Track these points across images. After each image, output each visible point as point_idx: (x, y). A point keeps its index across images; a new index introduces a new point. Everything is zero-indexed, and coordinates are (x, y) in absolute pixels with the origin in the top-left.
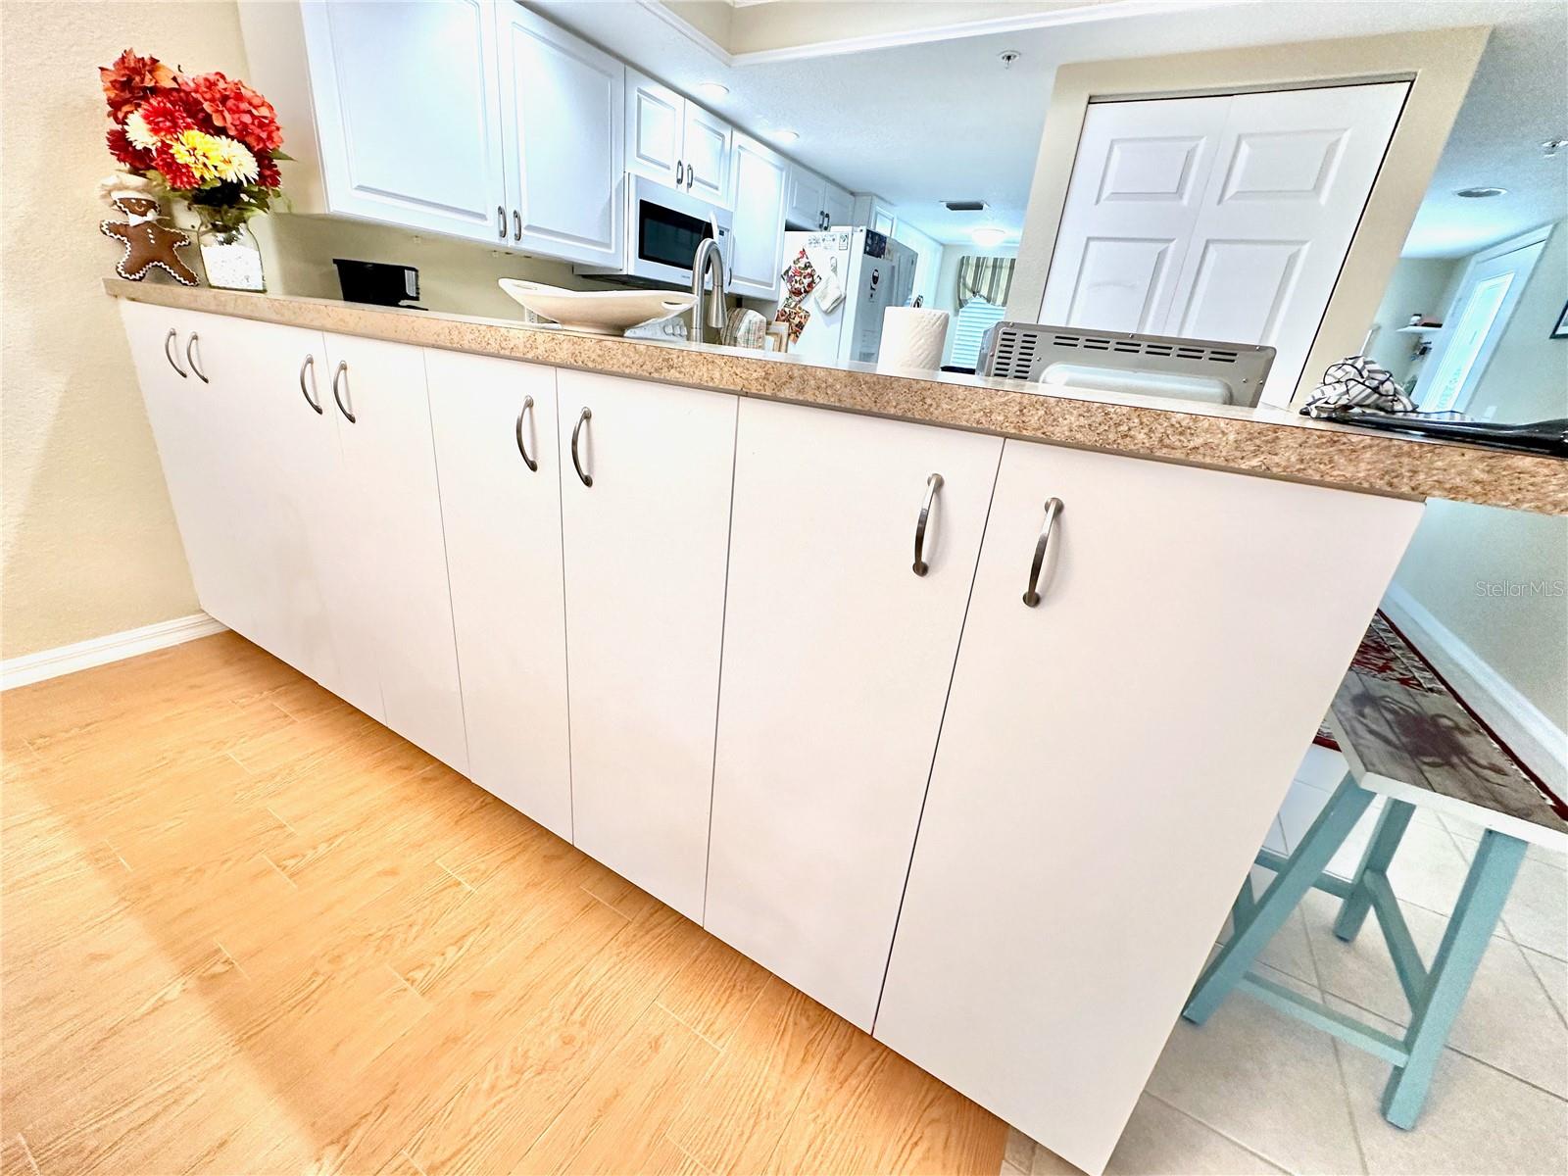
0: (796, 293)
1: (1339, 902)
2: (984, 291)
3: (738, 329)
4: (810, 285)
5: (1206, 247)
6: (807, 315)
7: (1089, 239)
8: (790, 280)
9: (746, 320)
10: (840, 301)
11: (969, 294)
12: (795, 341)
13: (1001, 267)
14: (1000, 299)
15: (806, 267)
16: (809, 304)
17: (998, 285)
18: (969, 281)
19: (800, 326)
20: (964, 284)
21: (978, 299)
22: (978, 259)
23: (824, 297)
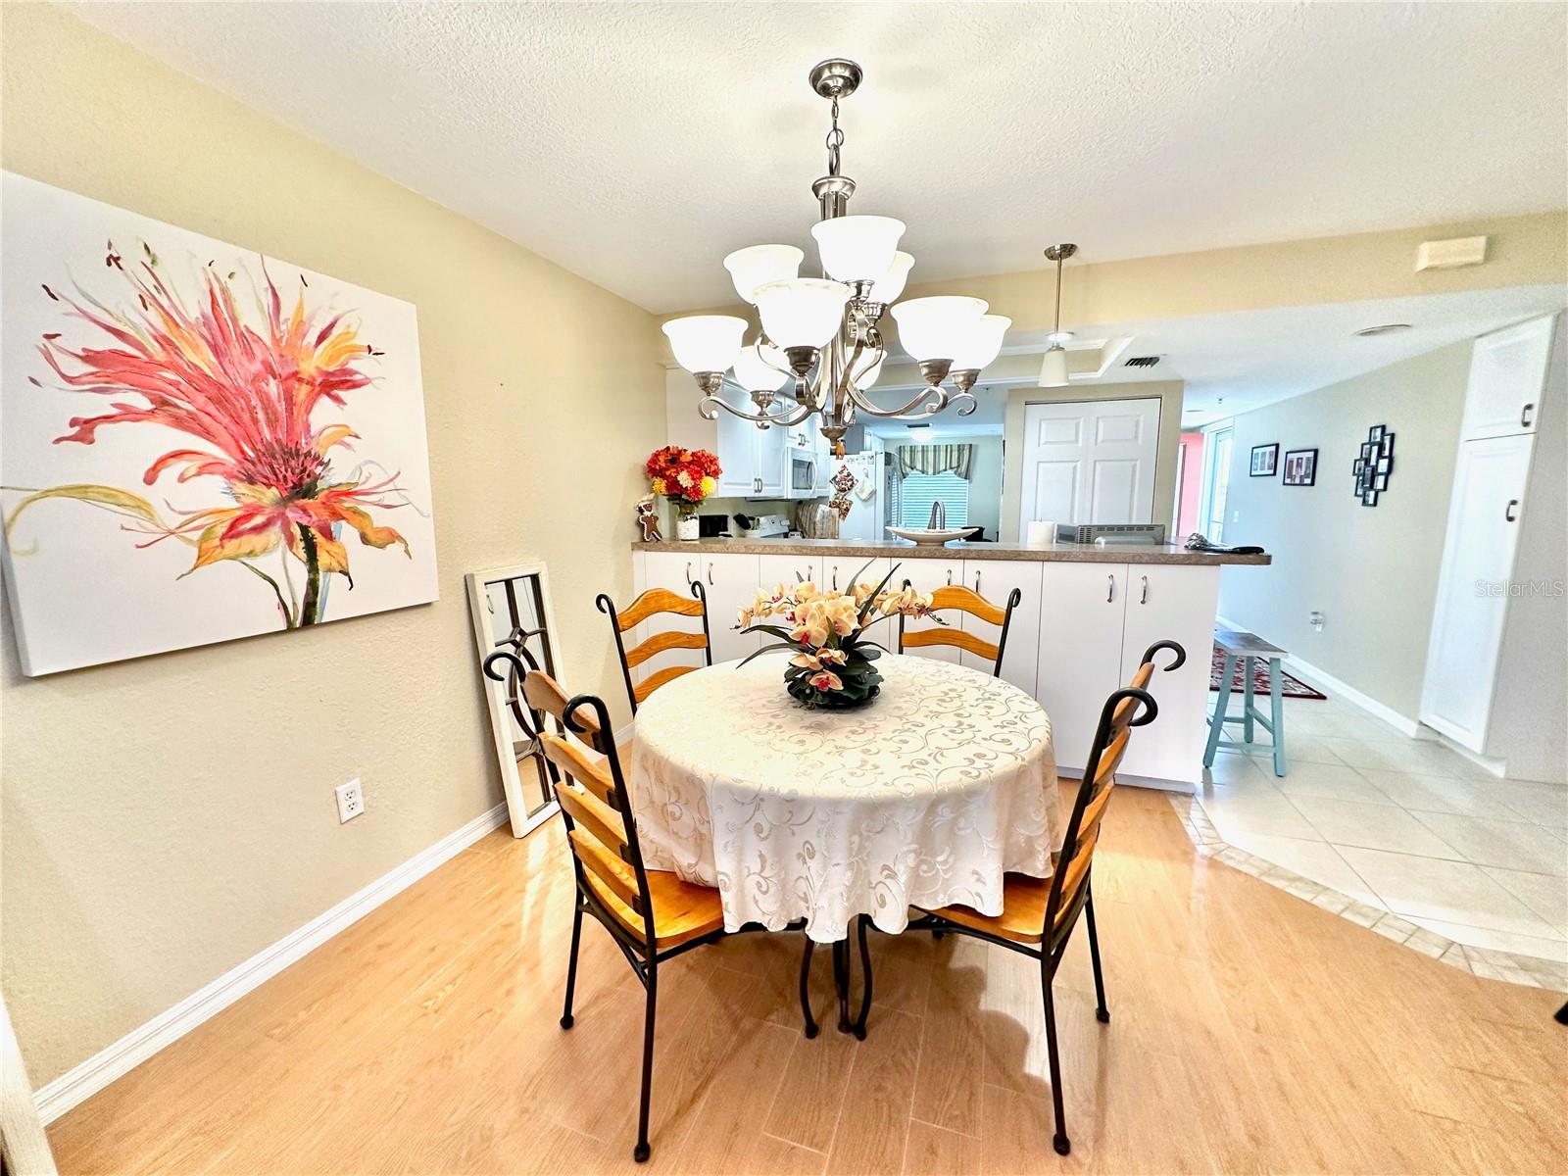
0: (844, 490)
1: (1243, 725)
2: (919, 467)
3: (815, 516)
4: (851, 486)
5: (1095, 465)
6: (851, 503)
7: (1038, 463)
8: (837, 483)
9: (820, 511)
10: (874, 493)
11: (908, 470)
12: (844, 519)
13: (927, 451)
14: (931, 471)
15: (848, 476)
16: (851, 496)
17: (927, 462)
18: (908, 461)
19: (847, 510)
20: (905, 464)
21: (915, 472)
22: (911, 447)
23: (863, 491)
